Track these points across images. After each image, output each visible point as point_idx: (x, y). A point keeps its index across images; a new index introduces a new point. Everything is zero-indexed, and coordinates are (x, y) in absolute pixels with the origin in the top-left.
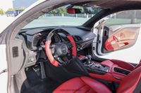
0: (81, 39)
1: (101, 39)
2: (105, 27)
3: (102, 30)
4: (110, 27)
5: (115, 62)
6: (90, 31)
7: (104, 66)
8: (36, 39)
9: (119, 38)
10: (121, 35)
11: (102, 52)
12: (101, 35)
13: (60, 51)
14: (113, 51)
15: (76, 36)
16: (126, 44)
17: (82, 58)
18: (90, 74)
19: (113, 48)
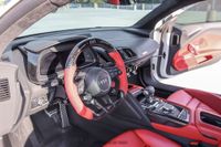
0: (134, 55)
1: (166, 50)
2: (174, 29)
3: (169, 34)
4: (183, 29)
5: (194, 94)
6: (148, 37)
7: (180, 108)
8: (46, 59)
9: (197, 48)
10: (201, 42)
11: (168, 72)
12: (167, 42)
14: (187, 70)
16: (209, 58)
17: (136, 91)
19: (186, 66)
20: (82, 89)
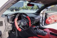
0: (34, 18)
1: (44, 19)
2: (46, 13)
3: (44, 15)
4: (48, 13)
5: (50, 29)
6: (39, 15)
7: (45, 31)
10: (53, 17)
11: (44, 24)
12: (44, 17)
13: (22, 24)
14: (49, 24)
15: (32, 17)
16: (55, 21)
18: (38, 35)
19: (49, 23)
20: (19, 24)
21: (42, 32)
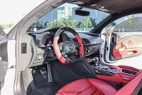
0: (89, 42)
1: (109, 46)
2: (113, 34)
4: (118, 34)
6: (98, 36)
7: (112, 68)
11: (110, 59)
12: (109, 41)
14: (121, 59)
15: (83, 39)
17: (90, 60)
19: (121, 56)
20: (61, 48)
21: (107, 69)
